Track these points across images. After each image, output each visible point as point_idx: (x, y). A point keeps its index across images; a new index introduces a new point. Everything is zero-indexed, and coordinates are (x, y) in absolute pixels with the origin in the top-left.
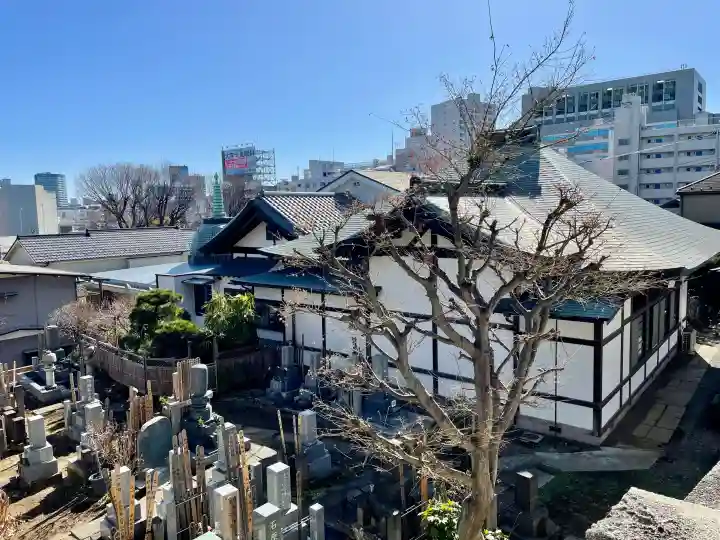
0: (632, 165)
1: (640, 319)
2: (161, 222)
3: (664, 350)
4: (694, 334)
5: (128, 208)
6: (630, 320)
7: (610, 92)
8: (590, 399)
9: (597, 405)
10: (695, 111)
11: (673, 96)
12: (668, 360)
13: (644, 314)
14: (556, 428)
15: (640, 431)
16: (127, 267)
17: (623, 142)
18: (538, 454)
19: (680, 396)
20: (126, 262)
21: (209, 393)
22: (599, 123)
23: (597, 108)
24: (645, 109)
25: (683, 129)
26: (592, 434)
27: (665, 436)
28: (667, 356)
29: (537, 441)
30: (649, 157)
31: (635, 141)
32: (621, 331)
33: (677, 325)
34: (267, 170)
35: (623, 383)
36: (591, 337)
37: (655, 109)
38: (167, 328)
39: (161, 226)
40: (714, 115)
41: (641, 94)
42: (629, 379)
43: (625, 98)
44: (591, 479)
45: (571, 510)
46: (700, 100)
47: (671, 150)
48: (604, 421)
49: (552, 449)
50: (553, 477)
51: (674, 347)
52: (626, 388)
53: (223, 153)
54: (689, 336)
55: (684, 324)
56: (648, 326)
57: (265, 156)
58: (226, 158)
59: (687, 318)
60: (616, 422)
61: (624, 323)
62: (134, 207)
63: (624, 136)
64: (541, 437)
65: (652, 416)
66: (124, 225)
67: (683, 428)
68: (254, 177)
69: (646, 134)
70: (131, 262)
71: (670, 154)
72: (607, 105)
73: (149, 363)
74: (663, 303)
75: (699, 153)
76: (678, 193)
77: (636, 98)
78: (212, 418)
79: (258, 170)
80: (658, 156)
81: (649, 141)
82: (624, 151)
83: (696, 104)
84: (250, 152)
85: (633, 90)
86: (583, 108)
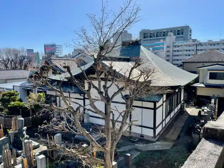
0: (171, 54)
1: (169, 100)
2: (21, 68)
3: (176, 110)
4: (185, 105)
5: (9, 63)
6: (166, 101)
7: (165, 32)
8: (152, 127)
9: (154, 128)
10: (189, 38)
11: (183, 33)
12: (177, 113)
13: (170, 99)
14: (142, 136)
15: (168, 136)
16: (6, 83)
17: (168, 47)
18: (136, 145)
19: (180, 124)
20: (6, 81)
21: (25, 128)
22: (162, 41)
23: (161, 36)
24: (174, 37)
25: (185, 43)
26: (153, 138)
27: (175, 137)
28: (177, 112)
29: (136, 140)
30: (175, 51)
31: (172, 46)
32: (162, 105)
33: (180, 102)
34: (60, 51)
35: (163, 121)
36: (153, 107)
37: (177, 37)
38: (13, 105)
39: (21, 69)
40: (194, 40)
41: (174, 33)
42: (165, 119)
43: (169, 34)
44: (151, 153)
45: (144, 164)
46: (190, 35)
47: (182, 49)
48: (157, 134)
49: (140, 143)
50: (140, 153)
51: (179, 109)
52: (164, 122)
53: (45, 45)
54: (184, 105)
55: (182, 102)
56: (171, 103)
57: (59, 47)
58: (46, 47)
59: (184, 100)
60: (160, 134)
61: (163, 102)
62: (11, 63)
63: (168, 45)
64: (137, 139)
65: (172, 131)
66: (8, 69)
67: (180, 135)
68: (55, 54)
69: (175, 45)
70: (8, 81)
71: (181, 51)
72: (164, 36)
73: (6, 117)
74: (176, 96)
75: (189, 51)
76: (182, 62)
77: (172, 34)
78: (25, 137)
79: (57, 51)
80: (178, 51)
81: (176, 47)
82: (168, 49)
83: (189, 36)
84: (54, 45)
85: (171, 31)
86: (157, 36)
